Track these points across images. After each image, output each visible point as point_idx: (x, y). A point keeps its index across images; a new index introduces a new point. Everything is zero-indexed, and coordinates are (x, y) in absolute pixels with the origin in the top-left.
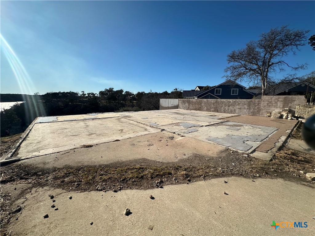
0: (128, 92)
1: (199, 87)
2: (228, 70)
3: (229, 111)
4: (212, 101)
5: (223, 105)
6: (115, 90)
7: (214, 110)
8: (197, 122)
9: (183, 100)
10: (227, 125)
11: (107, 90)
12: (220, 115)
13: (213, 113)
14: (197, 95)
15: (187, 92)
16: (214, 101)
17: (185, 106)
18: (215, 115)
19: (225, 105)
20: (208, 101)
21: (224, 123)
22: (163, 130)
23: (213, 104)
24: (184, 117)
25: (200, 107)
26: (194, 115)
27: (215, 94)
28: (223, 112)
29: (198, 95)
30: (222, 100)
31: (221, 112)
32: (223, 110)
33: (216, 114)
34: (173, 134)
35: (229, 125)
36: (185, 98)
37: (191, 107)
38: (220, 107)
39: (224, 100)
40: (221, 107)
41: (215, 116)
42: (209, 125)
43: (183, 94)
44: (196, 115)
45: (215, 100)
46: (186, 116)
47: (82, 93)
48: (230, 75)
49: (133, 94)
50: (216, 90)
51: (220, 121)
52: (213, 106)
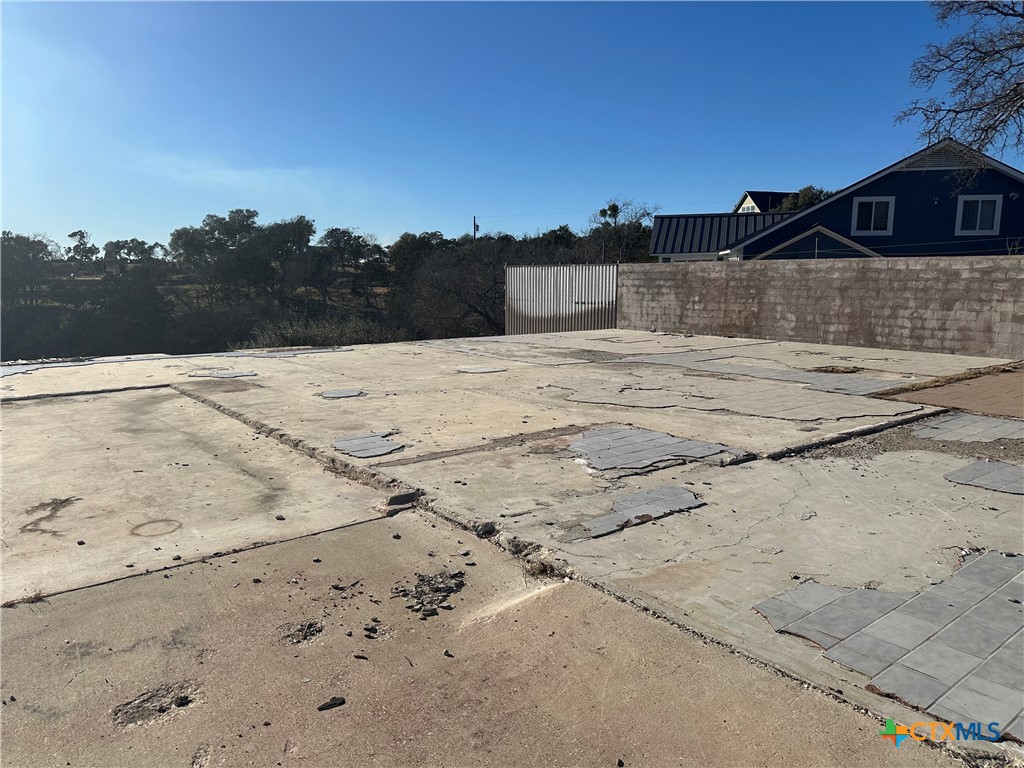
0: (346, 233)
1: (757, 197)
2: (941, 66)
3: (949, 334)
4: (832, 269)
5: (908, 295)
6: (263, 221)
7: (850, 332)
8: (715, 417)
9: (646, 273)
10: (945, 447)
11: (215, 223)
12: (888, 366)
13: (841, 350)
14: (738, 242)
15: (683, 221)
16: (844, 270)
17: (658, 311)
18: (851, 365)
19: (924, 296)
20: (808, 271)
21: (920, 431)
22: (409, 500)
23: (843, 290)
24: (629, 380)
25: (756, 316)
26: (704, 367)
27: (854, 232)
28: (907, 342)
29: (747, 237)
30: (901, 263)
31: (896, 341)
32: (906, 332)
33: (861, 356)
34: (471, 542)
35: (959, 444)
36: (667, 260)
37: (696, 313)
38: (887, 312)
39: (917, 264)
40: (895, 308)
41: (855, 370)
42: (800, 451)
43: (654, 236)
44: (720, 366)
45: (855, 262)
46: (646, 373)
47: (73, 243)
48: (951, 102)
49: (377, 248)
50: (861, 205)
51: (891, 409)
52: (838, 302)
